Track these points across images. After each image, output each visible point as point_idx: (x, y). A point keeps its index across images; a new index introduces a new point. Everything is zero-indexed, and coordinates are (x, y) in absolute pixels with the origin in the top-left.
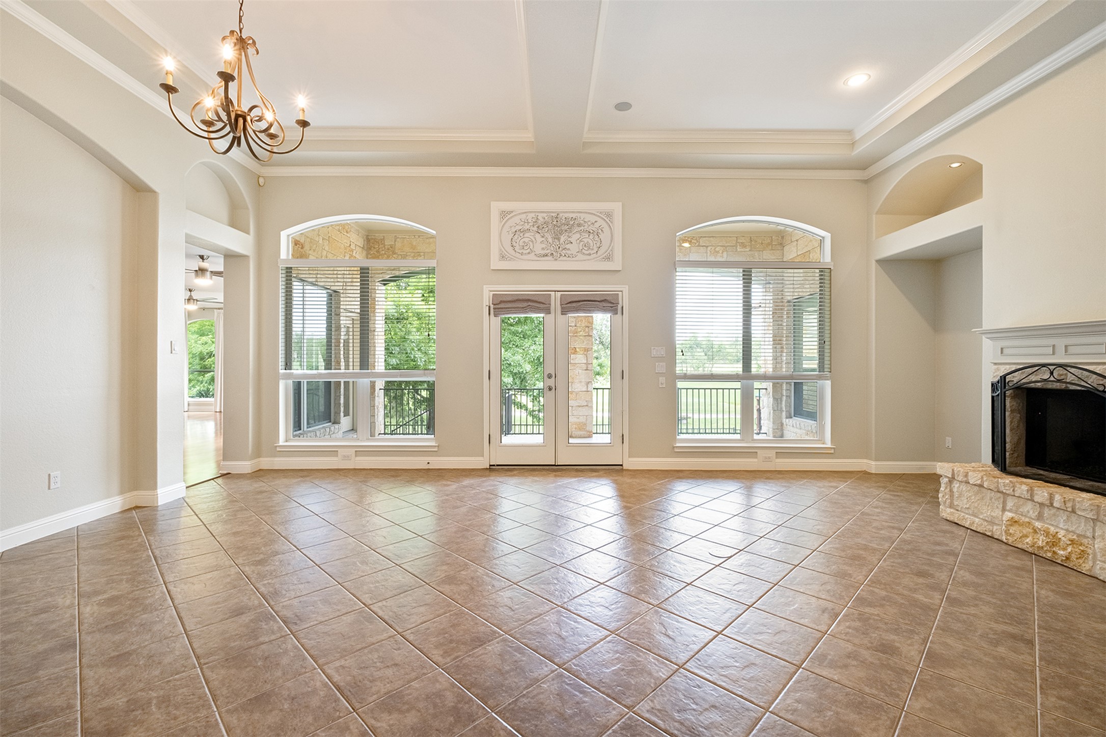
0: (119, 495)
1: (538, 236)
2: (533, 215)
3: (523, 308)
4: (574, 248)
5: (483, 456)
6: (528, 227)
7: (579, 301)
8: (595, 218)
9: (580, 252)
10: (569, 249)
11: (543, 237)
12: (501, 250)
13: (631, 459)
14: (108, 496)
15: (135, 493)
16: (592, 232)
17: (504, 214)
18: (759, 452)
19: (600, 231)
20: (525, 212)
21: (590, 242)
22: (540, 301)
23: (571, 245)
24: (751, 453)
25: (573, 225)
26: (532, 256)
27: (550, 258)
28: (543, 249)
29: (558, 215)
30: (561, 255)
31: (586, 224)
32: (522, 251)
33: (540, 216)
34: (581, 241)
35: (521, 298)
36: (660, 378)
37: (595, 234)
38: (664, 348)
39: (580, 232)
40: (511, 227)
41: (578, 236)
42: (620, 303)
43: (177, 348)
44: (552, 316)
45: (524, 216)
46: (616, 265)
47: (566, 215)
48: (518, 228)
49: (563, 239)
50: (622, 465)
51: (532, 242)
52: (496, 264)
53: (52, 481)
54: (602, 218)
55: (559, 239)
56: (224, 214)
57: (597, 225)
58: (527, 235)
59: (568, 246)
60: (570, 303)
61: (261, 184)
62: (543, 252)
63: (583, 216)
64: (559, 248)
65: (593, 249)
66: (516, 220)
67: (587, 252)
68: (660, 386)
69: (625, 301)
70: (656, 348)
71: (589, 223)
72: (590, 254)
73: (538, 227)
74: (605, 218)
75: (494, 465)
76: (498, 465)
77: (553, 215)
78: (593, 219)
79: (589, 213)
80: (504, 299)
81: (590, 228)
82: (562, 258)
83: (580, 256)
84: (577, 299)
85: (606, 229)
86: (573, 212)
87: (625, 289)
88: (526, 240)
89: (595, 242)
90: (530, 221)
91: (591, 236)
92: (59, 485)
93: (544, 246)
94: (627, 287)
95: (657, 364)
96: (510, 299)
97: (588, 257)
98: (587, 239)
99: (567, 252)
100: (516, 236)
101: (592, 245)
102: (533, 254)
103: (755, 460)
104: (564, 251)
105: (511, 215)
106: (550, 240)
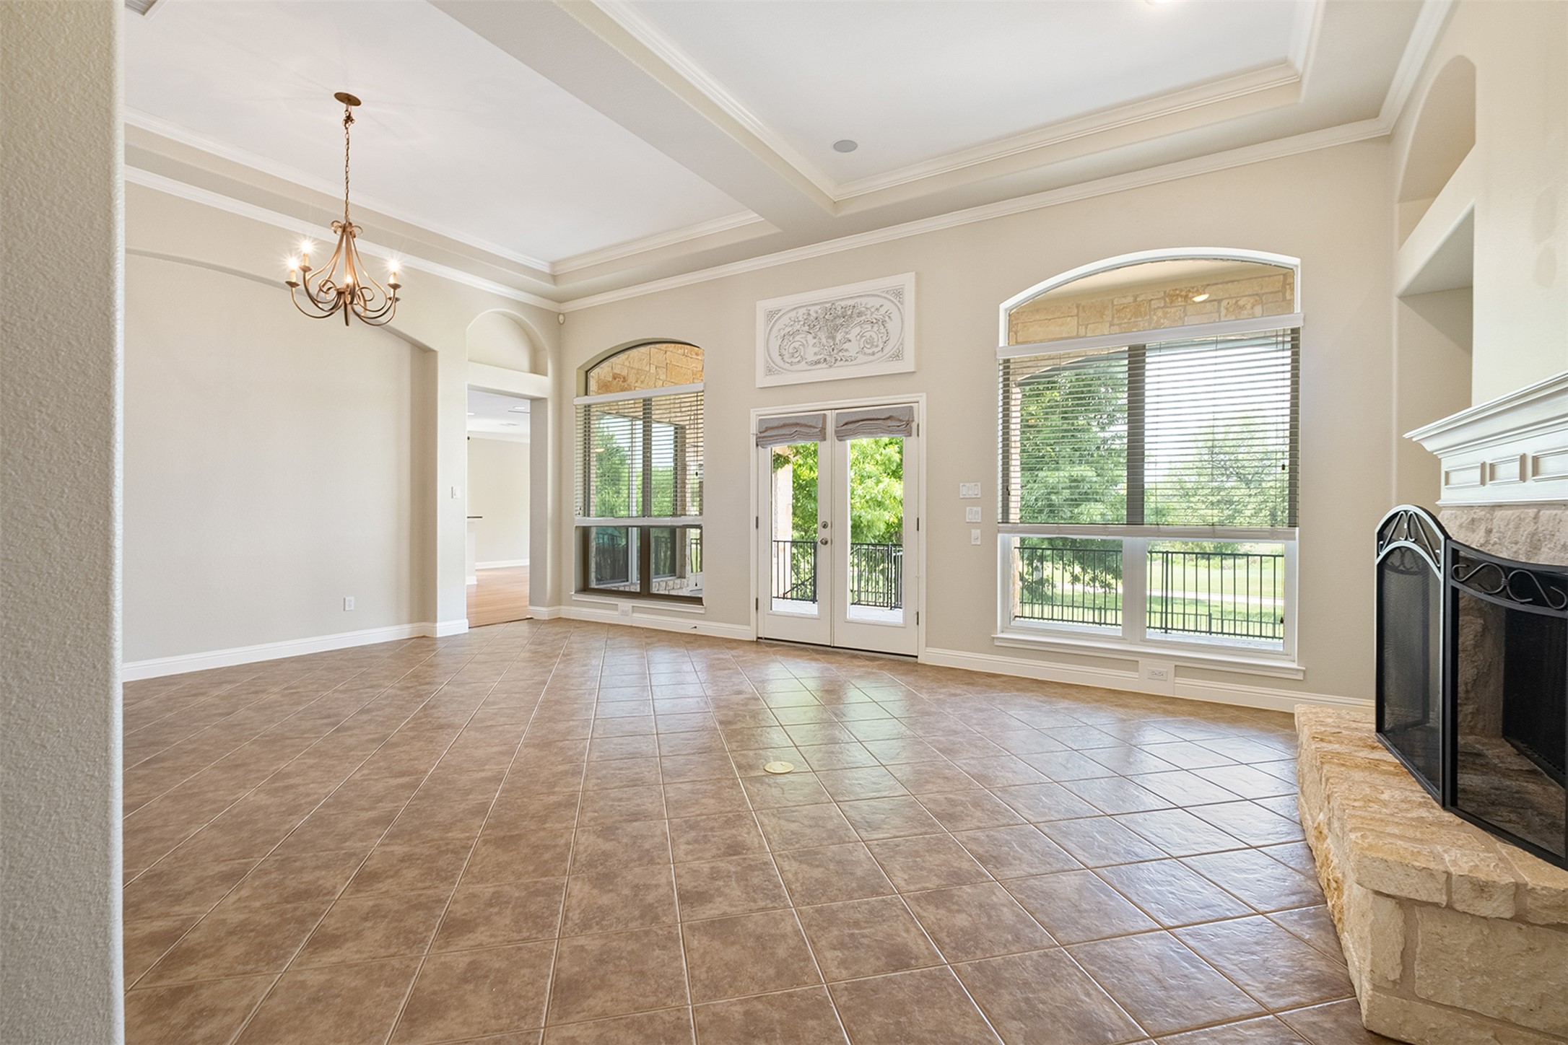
0: (407, 623)
1: (810, 337)
2: (804, 310)
3: (790, 435)
4: (853, 348)
5: (749, 625)
6: (798, 327)
7: (858, 421)
8: (881, 301)
9: (862, 351)
10: (847, 350)
11: (815, 338)
12: (768, 362)
13: (929, 650)
14: (398, 623)
15: (424, 624)
16: (875, 321)
17: (771, 315)
18: (1141, 660)
19: (887, 319)
20: (795, 308)
21: (874, 336)
22: (810, 424)
23: (850, 344)
24: (1128, 661)
25: (851, 316)
26: (803, 365)
27: (824, 365)
28: (815, 354)
29: (833, 304)
30: (836, 360)
31: (869, 312)
32: (792, 360)
33: (813, 309)
34: (862, 337)
35: (787, 422)
36: (973, 531)
37: (880, 323)
38: (979, 484)
39: (860, 324)
40: (779, 330)
41: (858, 329)
42: (916, 419)
43: (458, 493)
44: (827, 443)
45: (793, 314)
46: (907, 365)
47: (843, 303)
48: (787, 330)
49: (839, 336)
50: (917, 657)
51: (803, 345)
52: (762, 380)
53: (347, 604)
54: (890, 300)
55: (834, 338)
56: (524, 361)
57: (883, 311)
58: (798, 338)
59: (845, 346)
60: (846, 424)
61: (562, 322)
62: (816, 358)
63: (864, 300)
64: (833, 350)
65: (877, 346)
66: (785, 320)
67: (871, 351)
68: (973, 543)
69: (921, 416)
70: (967, 485)
71: (873, 310)
72: (873, 354)
73: (809, 326)
74: (893, 299)
75: (761, 638)
76: (766, 639)
77: (827, 305)
78: (876, 302)
79: (873, 295)
80: (770, 425)
81: (874, 316)
82: (838, 363)
83: (861, 358)
84: (854, 419)
85: (895, 315)
86: (851, 298)
87: (923, 398)
88: (796, 345)
89: (880, 336)
90: (801, 319)
91: (875, 329)
92: (352, 608)
93: (816, 350)
94: (924, 395)
95: (968, 508)
96: (776, 424)
97: (872, 358)
98: (871, 332)
99: (845, 354)
100: (786, 341)
101: (876, 340)
102: (804, 362)
103: (1136, 675)
104: (841, 354)
105: (779, 315)
106: (824, 341)
